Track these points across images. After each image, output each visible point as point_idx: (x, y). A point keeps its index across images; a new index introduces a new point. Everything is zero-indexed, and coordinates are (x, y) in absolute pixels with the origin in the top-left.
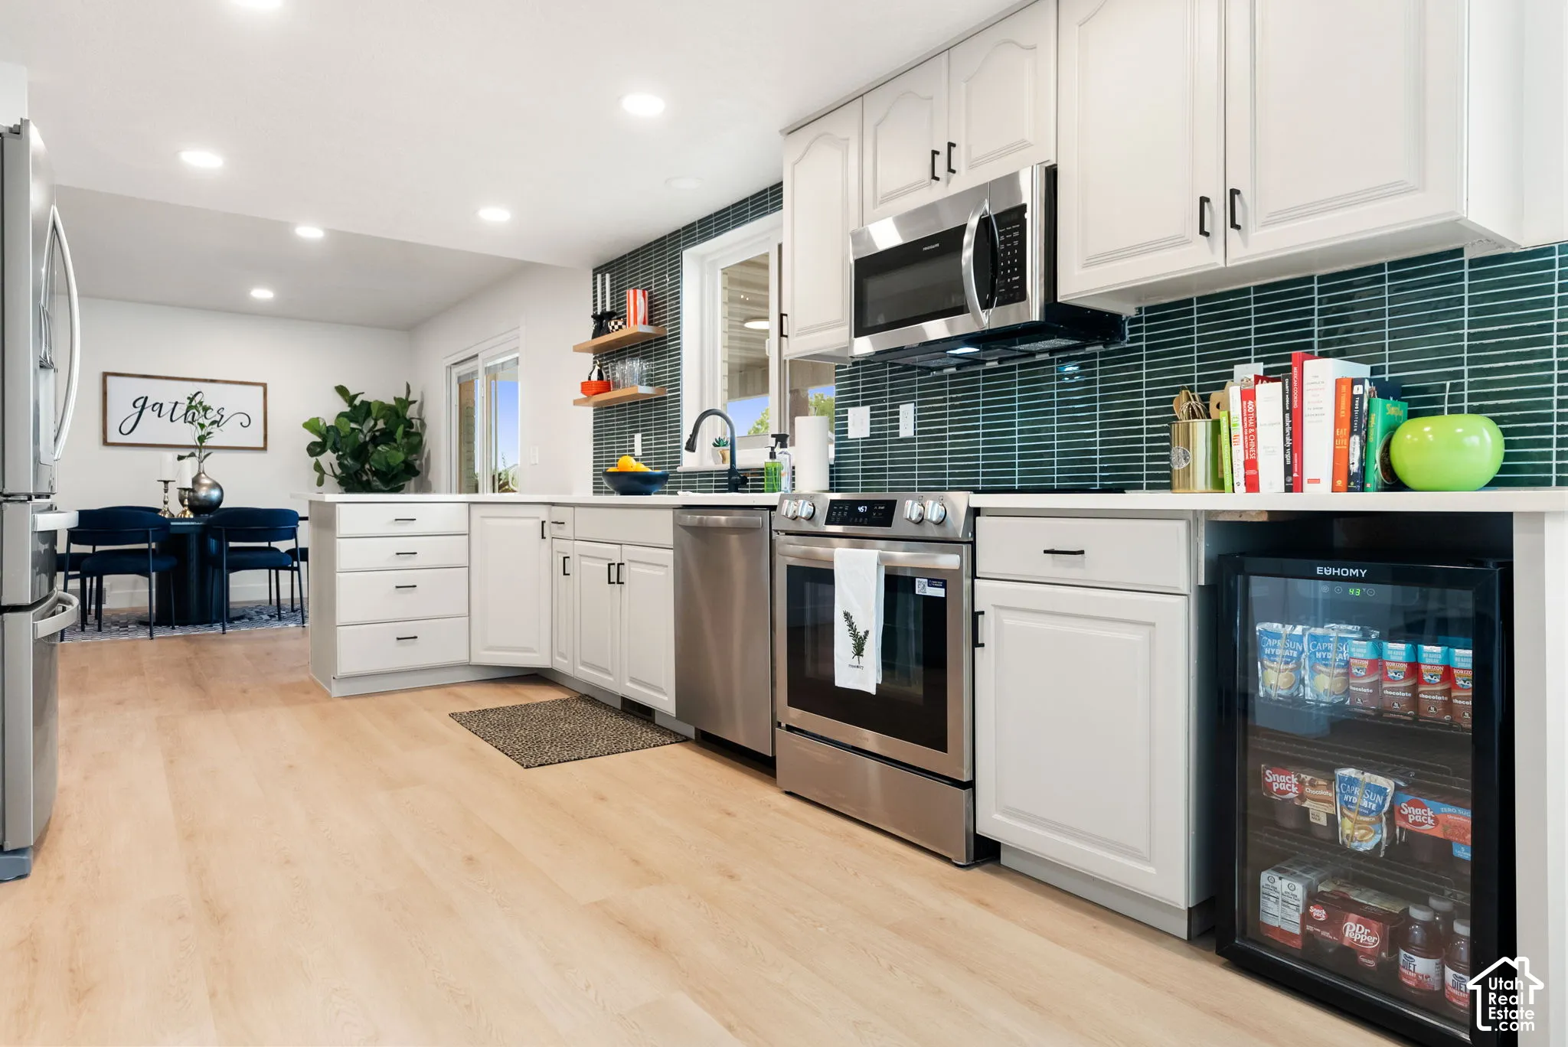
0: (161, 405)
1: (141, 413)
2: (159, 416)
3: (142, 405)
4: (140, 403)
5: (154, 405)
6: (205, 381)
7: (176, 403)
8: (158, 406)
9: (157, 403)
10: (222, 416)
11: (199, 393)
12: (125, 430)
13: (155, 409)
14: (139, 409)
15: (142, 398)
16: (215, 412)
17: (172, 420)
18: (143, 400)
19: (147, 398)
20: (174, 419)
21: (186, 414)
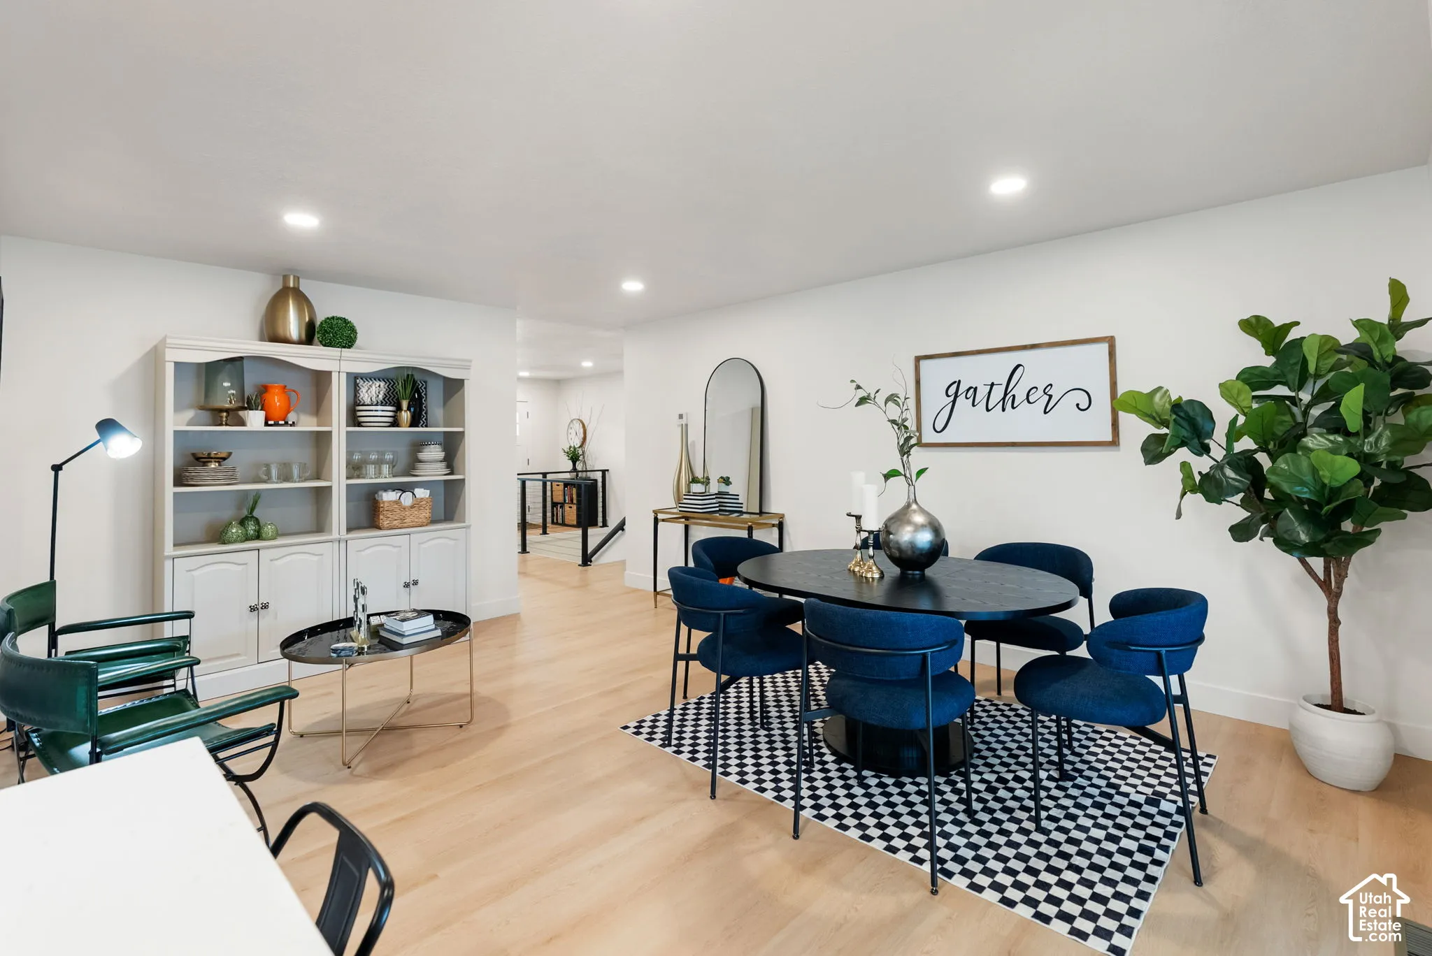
0: (976, 389)
1: (954, 402)
2: (973, 405)
3: (954, 391)
4: (952, 391)
5: (968, 390)
6: (1024, 348)
7: (992, 385)
8: (972, 390)
9: (971, 388)
10: (1051, 397)
11: (1018, 366)
12: (939, 427)
13: (968, 396)
14: (952, 398)
15: (955, 382)
16: (1040, 392)
17: (988, 410)
18: (955, 385)
19: (959, 381)
20: (990, 408)
21: (1004, 399)
